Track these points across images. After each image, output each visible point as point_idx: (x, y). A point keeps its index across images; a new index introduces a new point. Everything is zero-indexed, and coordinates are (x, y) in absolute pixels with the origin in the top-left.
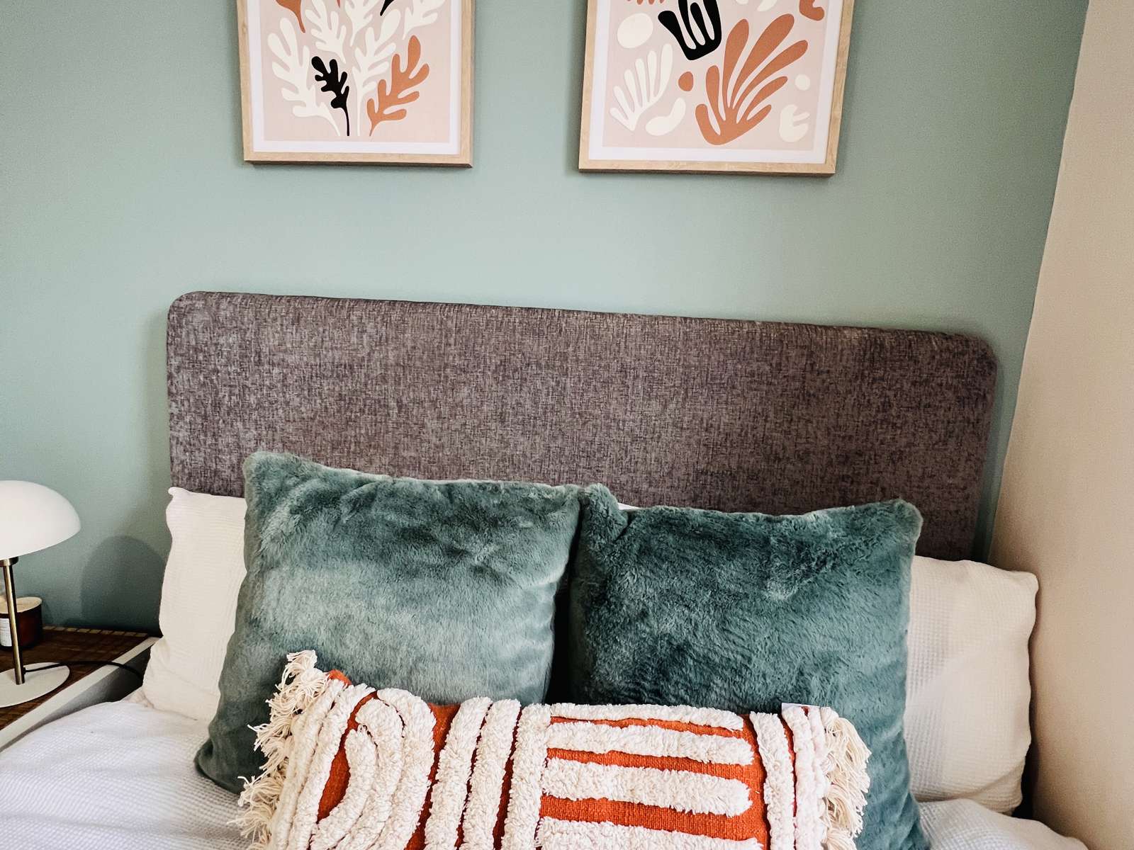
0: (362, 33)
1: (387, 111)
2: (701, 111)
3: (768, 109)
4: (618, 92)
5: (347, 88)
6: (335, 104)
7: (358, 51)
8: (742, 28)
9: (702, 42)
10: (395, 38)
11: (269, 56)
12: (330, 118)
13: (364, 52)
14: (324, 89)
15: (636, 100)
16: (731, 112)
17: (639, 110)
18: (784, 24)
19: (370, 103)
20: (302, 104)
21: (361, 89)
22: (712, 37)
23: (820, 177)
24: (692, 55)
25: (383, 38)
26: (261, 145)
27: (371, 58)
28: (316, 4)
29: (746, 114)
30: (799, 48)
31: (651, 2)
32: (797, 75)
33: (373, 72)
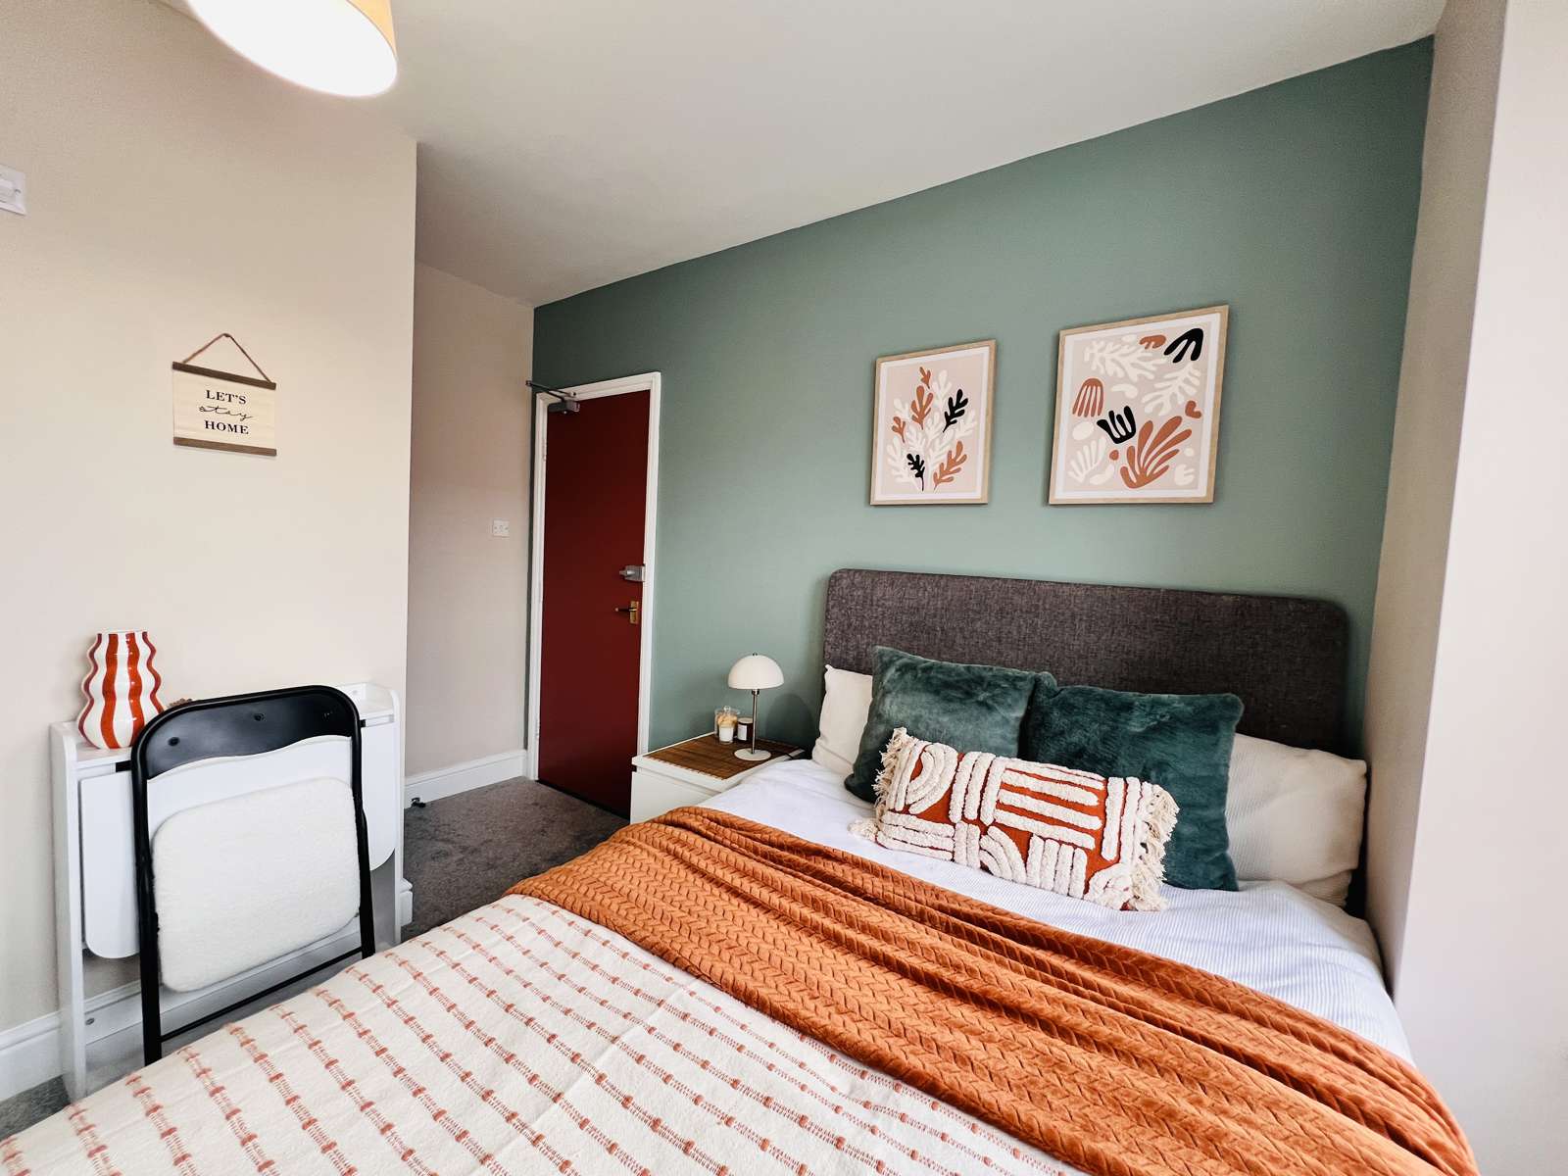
0: (934, 441)
1: (944, 478)
2: (1124, 471)
3: (1167, 467)
4: (1073, 463)
5: (924, 468)
6: (917, 476)
7: (931, 450)
8: (1149, 426)
9: (1124, 434)
10: (950, 442)
11: (886, 455)
12: (914, 483)
13: (934, 450)
14: (912, 469)
15: (1083, 466)
16: (1143, 470)
17: (1085, 472)
18: (1176, 421)
19: (935, 474)
20: (901, 476)
21: (931, 468)
22: (1130, 430)
24: (1117, 441)
25: (945, 442)
26: (879, 496)
27: (936, 453)
28: (912, 429)
29: (1153, 470)
30: (1187, 434)
31: (1093, 415)
32: (1186, 449)
33: (938, 460)
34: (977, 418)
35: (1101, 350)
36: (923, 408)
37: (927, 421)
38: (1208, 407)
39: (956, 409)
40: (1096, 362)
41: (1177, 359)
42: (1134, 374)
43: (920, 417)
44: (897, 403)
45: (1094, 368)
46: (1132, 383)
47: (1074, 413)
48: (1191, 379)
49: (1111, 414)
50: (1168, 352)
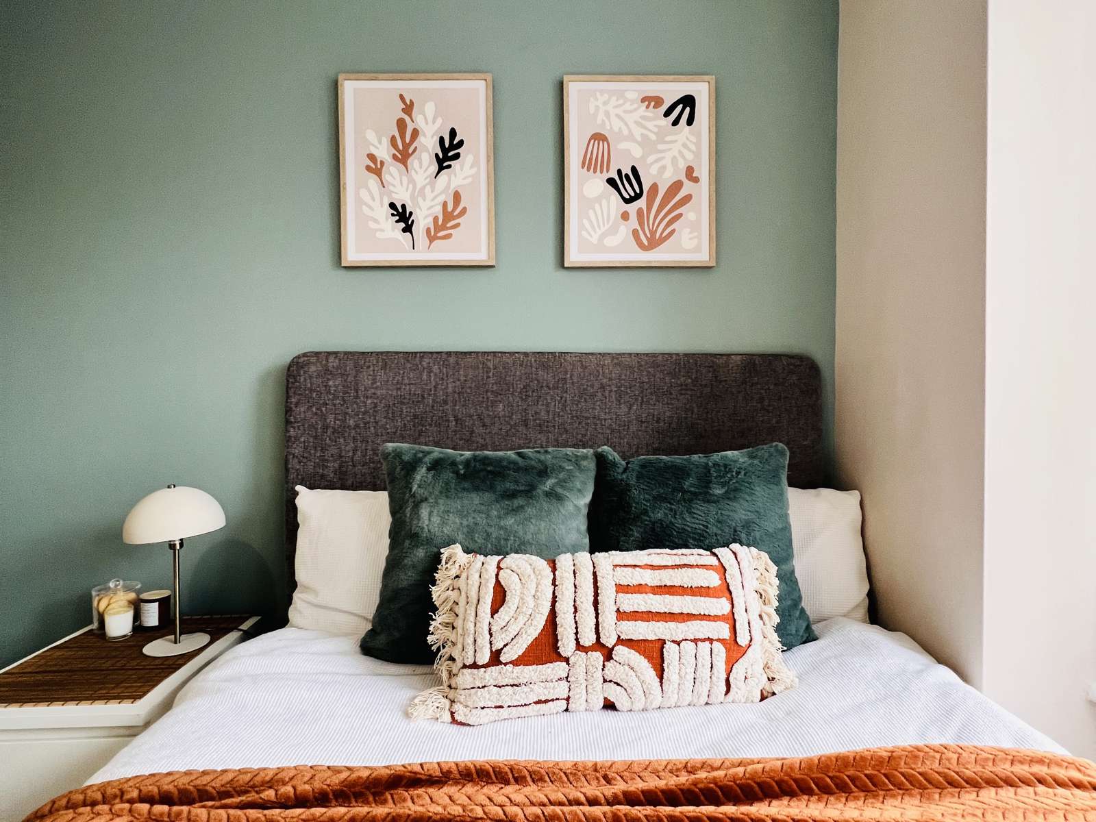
0: (424, 187)
1: (440, 234)
2: (635, 232)
3: (674, 231)
4: (585, 222)
5: (413, 221)
6: (404, 230)
7: (420, 200)
8: (654, 188)
9: (633, 194)
10: (444, 192)
11: (359, 202)
12: (401, 239)
13: (424, 200)
14: (397, 222)
15: (595, 226)
16: (653, 233)
17: (599, 232)
18: (677, 186)
19: (428, 230)
20: (382, 230)
21: (422, 222)
22: (638, 191)
23: (706, 268)
24: (627, 201)
25: (438, 191)
26: (352, 255)
27: (428, 203)
28: (393, 171)
29: (661, 234)
30: (688, 198)
31: (601, 172)
32: (688, 212)
33: (430, 212)
34: (475, 163)
35: (605, 103)
36: (406, 146)
37: (413, 162)
38: (704, 172)
39: (448, 152)
40: (601, 116)
41: (675, 123)
42: (637, 132)
43: (403, 156)
44: (371, 136)
45: (599, 122)
46: (635, 141)
47: (583, 168)
48: (688, 143)
49: (619, 172)
50: (667, 114)
